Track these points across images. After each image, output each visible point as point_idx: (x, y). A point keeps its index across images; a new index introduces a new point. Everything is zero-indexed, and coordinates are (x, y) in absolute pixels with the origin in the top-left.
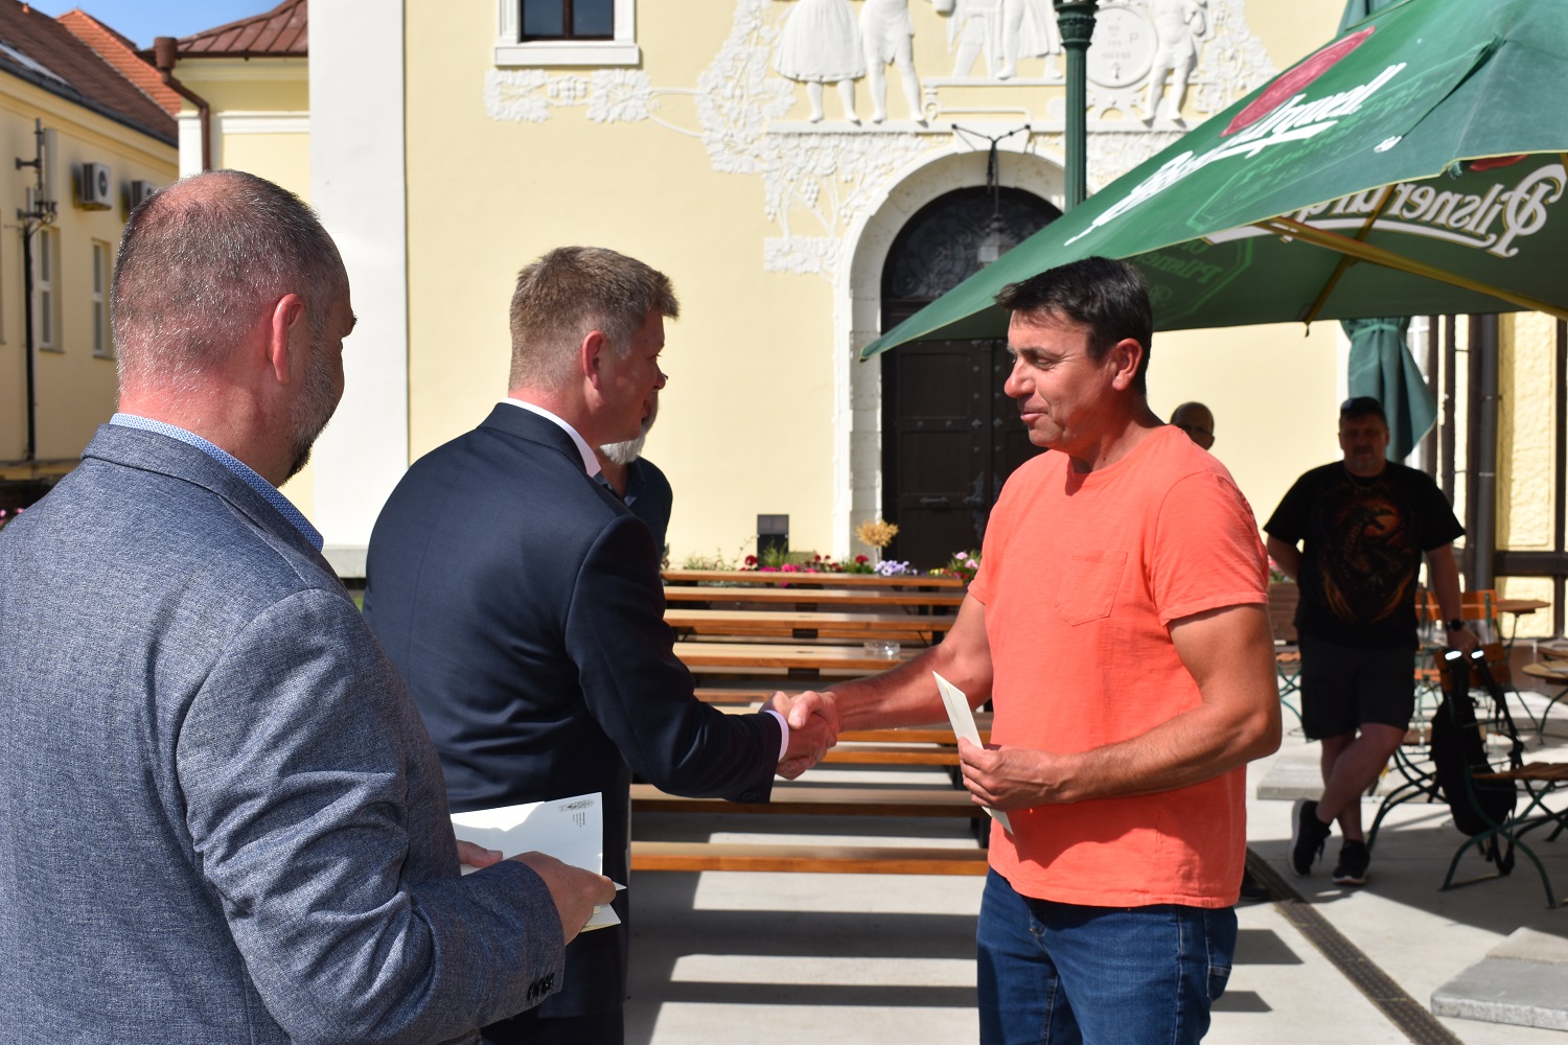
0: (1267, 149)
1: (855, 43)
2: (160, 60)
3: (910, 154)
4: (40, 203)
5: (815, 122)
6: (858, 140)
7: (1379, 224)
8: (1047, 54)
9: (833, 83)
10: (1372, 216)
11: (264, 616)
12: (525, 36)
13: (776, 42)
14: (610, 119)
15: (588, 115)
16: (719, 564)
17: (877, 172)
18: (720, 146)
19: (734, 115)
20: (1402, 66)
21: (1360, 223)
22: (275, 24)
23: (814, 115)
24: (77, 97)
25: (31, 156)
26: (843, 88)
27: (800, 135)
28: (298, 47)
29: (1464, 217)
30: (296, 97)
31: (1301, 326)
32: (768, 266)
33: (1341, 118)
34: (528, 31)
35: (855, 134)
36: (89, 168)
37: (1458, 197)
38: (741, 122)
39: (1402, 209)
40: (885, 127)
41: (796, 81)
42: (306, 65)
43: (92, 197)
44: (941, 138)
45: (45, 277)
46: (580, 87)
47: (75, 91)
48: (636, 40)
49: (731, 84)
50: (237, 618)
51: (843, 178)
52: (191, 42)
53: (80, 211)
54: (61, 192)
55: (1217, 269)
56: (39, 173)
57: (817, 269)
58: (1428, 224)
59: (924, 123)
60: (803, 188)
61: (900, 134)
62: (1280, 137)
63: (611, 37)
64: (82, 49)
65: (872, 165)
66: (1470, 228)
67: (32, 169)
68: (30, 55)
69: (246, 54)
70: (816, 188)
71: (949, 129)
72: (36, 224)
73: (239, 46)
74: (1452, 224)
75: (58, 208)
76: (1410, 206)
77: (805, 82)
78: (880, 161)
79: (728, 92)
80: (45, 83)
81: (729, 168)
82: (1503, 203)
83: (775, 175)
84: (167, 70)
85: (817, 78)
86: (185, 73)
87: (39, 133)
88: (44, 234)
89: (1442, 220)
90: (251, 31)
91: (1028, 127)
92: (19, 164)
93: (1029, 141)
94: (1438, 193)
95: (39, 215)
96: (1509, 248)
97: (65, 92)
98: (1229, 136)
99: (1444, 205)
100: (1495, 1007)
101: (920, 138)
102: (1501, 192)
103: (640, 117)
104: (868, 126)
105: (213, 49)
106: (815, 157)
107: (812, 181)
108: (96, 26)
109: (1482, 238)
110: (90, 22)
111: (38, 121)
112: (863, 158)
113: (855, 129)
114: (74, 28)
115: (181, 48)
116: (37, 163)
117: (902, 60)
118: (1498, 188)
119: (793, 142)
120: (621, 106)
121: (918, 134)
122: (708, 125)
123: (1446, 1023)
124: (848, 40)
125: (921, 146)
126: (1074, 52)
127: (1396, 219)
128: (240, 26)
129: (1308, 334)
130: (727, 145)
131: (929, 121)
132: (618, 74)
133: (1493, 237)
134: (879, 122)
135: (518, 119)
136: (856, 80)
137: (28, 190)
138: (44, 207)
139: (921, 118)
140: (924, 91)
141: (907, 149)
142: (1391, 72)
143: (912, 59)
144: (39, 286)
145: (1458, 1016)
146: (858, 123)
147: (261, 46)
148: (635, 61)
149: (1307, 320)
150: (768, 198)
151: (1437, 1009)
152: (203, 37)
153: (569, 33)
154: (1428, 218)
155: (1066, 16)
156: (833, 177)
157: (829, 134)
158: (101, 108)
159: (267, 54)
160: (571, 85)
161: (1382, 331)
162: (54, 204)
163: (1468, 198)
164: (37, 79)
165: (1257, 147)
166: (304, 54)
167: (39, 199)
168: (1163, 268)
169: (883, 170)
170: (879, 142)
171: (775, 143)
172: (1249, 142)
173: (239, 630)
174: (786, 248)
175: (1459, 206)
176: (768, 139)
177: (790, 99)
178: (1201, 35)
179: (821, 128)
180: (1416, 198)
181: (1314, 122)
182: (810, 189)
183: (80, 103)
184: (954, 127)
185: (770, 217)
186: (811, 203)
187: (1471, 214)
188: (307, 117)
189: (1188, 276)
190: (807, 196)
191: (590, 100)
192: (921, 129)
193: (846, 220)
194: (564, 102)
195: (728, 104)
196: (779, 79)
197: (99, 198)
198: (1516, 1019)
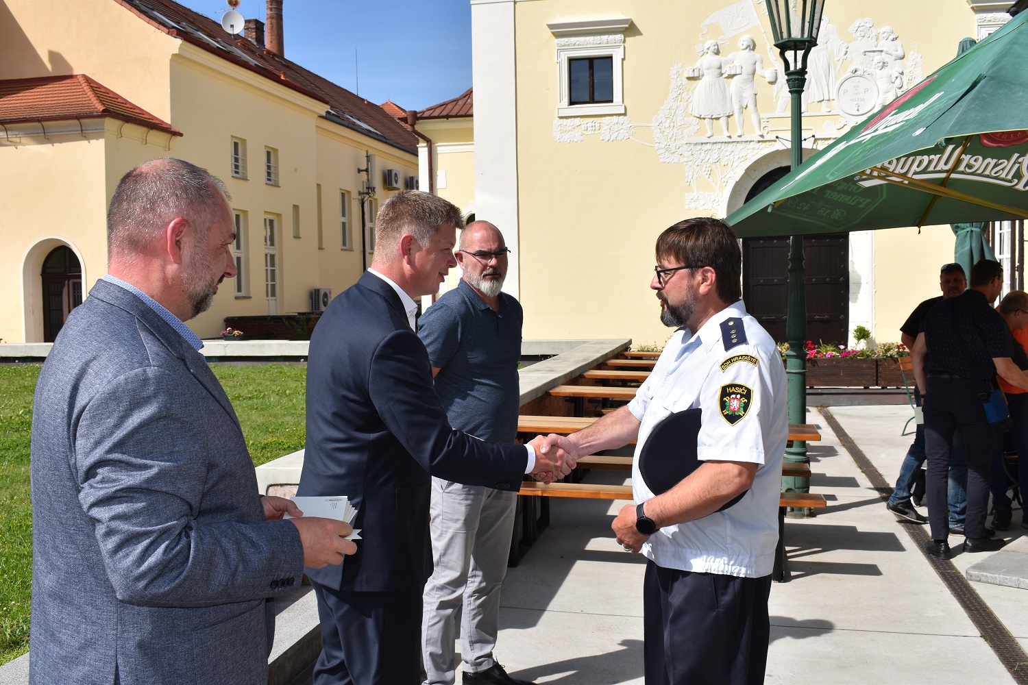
0: (873, 137)
1: (728, 99)
2: (410, 121)
3: (755, 151)
4: (368, 188)
5: (709, 137)
6: (730, 145)
7: (953, 176)
8: (823, 100)
9: (718, 119)
10: (949, 172)
11: (122, 377)
12: (572, 103)
13: (690, 101)
14: (611, 140)
15: (601, 138)
16: (655, 349)
17: (740, 160)
18: (664, 150)
19: (670, 136)
20: (942, 93)
21: (943, 175)
22: (461, 103)
23: (709, 135)
24: (385, 140)
25: (364, 167)
26: (723, 121)
27: (702, 143)
28: (469, 113)
29: (1000, 171)
30: (468, 135)
31: (916, 229)
32: (687, 207)
33: (907, 121)
34: (572, 101)
35: (729, 143)
36: (390, 171)
37: (995, 161)
38: (674, 139)
39: (965, 168)
40: (742, 139)
41: (700, 118)
42: (473, 120)
43: (391, 185)
44: (771, 143)
45: (371, 221)
46: (597, 125)
47: (385, 138)
48: (623, 103)
49: (669, 121)
50: (110, 375)
51: (723, 164)
52: (423, 112)
53: (387, 191)
54: (377, 182)
55: (868, 200)
56: (368, 175)
57: (710, 208)
58: (980, 175)
59: (762, 136)
60: (704, 169)
61: (751, 141)
62: (879, 132)
63: (612, 101)
64: (389, 118)
65: (737, 157)
66: (1003, 176)
67: (365, 173)
68: (365, 122)
69: (447, 117)
70: (710, 169)
71: (775, 139)
72: (367, 197)
73: (444, 113)
74: (993, 174)
75: (376, 190)
76: (969, 166)
77: (704, 119)
78: (741, 155)
79: (667, 125)
80: (370, 134)
81: (668, 161)
82: (1019, 163)
83: (690, 163)
84: (413, 125)
85: (710, 117)
86: (421, 127)
87: (367, 157)
88: (371, 201)
89: (987, 172)
90: (450, 106)
91: (814, 136)
92: (359, 171)
93: (814, 143)
94: (984, 160)
95: (368, 193)
96: (1025, 186)
97: (378, 138)
98: (863, 132)
99: (987, 165)
100: (999, 577)
101: (760, 143)
102: (1018, 158)
103: (625, 138)
104: (735, 138)
105: (432, 115)
106: (709, 154)
107: (708, 166)
108: (397, 108)
109: (1010, 181)
110: (394, 106)
111: (367, 151)
112: (733, 154)
113: (729, 140)
114: (387, 110)
115: (418, 115)
116: (367, 170)
117: (751, 106)
118: (1016, 155)
119: (699, 147)
120: (617, 133)
121: (759, 142)
122: (658, 141)
123: (973, 584)
124: (724, 98)
125: (761, 147)
126: (795, 95)
127: (962, 173)
128: (445, 104)
129: (919, 232)
130: (667, 150)
131: (764, 135)
132: (615, 119)
133: (1016, 181)
134: (740, 136)
135: (568, 141)
136: (728, 117)
137: (363, 182)
138: (370, 189)
139: (761, 134)
140: (762, 120)
141: (754, 149)
142: (937, 96)
143: (756, 105)
144: (368, 225)
145: (980, 581)
146: (730, 137)
147: (454, 113)
148: (623, 112)
149: (919, 226)
150: (686, 175)
151: (969, 577)
152: (428, 110)
153: (592, 100)
154: (980, 172)
155: (790, 77)
156: (718, 164)
157: (716, 143)
158: (395, 144)
159: (456, 116)
160: (593, 124)
161: (972, 231)
162: (374, 188)
163: (1000, 161)
164: (367, 133)
165: (869, 137)
166: (472, 116)
167: (368, 186)
168: (840, 200)
169: (742, 159)
170: (740, 146)
171: (690, 148)
172: (866, 136)
173: (109, 382)
174: (696, 198)
175: (996, 166)
176: (687, 146)
177: (697, 127)
178: (900, 88)
179: (711, 140)
180: (972, 162)
181: (896, 123)
182: (707, 169)
183: (386, 143)
184: (777, 137)
185: (688, 183)
186: (708, 175)
187: (1003, 169)
188: (473, 144)
189: (853, 204)
190: (706, 173)
191: (602, 131)
192: (761, 139)
193: (724, 184)
194: (590, 133)
195: (667, 131)
196: (692, 118)
197: (395, 185)
198: (1010, 584)
